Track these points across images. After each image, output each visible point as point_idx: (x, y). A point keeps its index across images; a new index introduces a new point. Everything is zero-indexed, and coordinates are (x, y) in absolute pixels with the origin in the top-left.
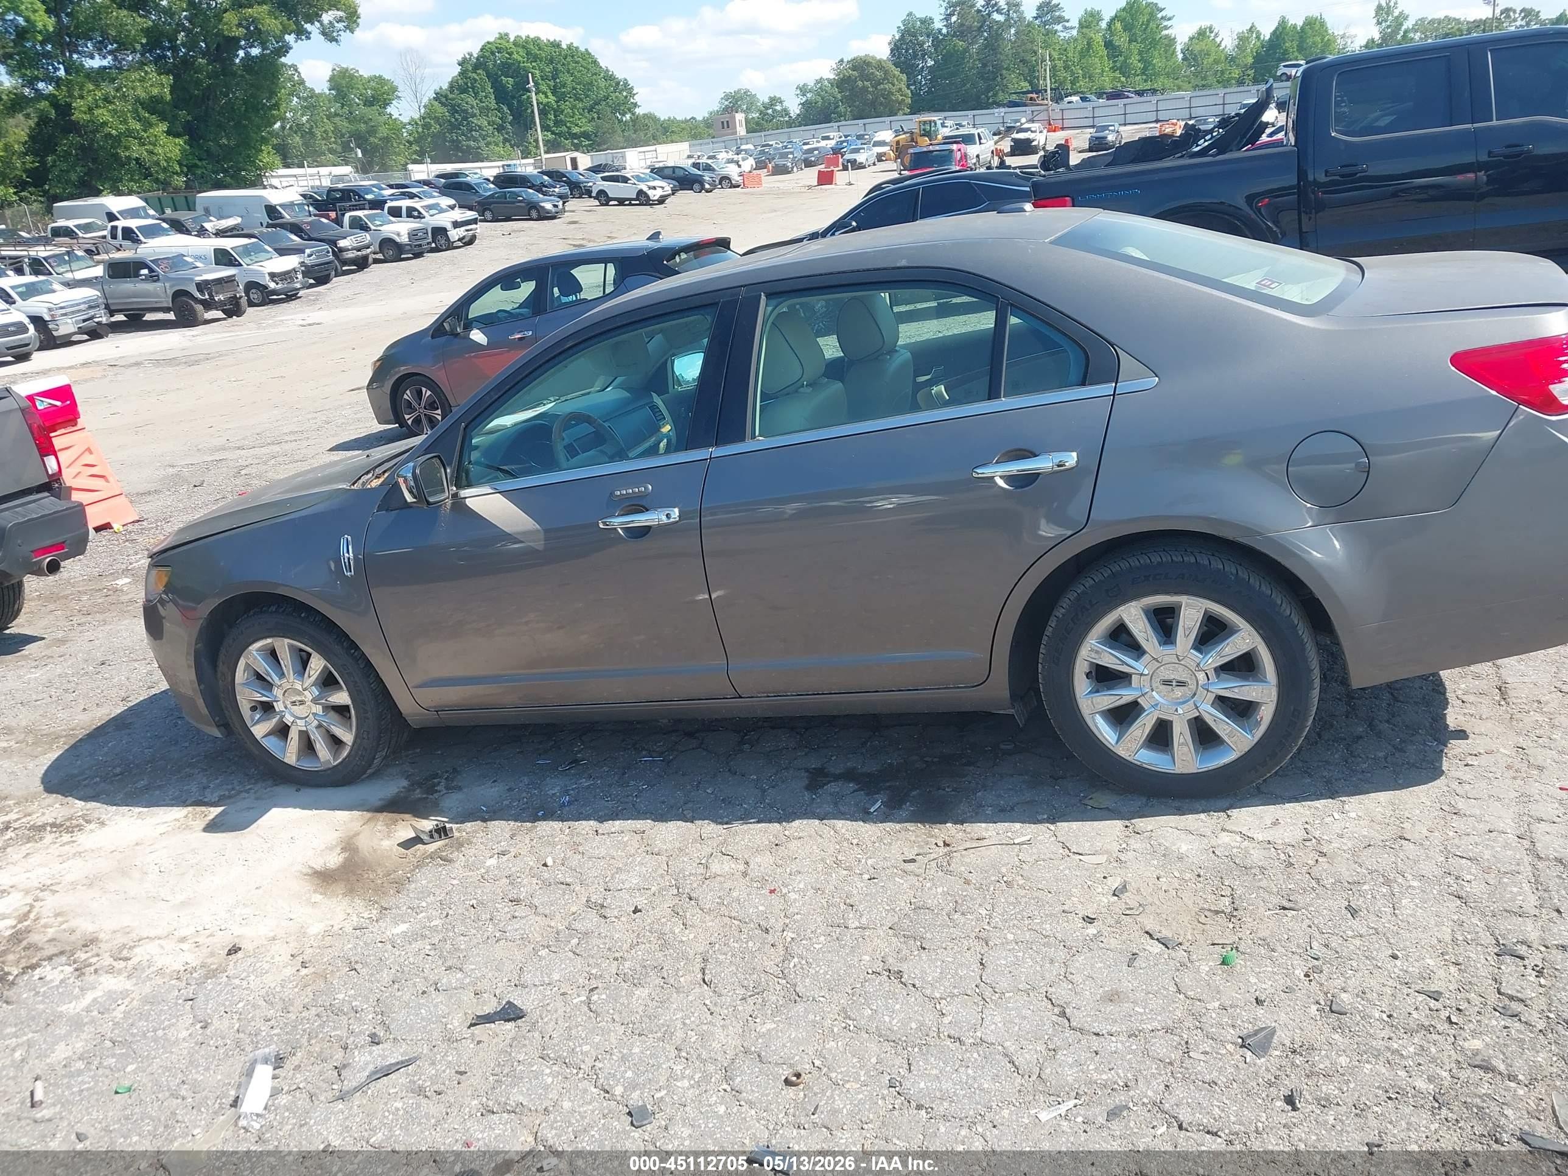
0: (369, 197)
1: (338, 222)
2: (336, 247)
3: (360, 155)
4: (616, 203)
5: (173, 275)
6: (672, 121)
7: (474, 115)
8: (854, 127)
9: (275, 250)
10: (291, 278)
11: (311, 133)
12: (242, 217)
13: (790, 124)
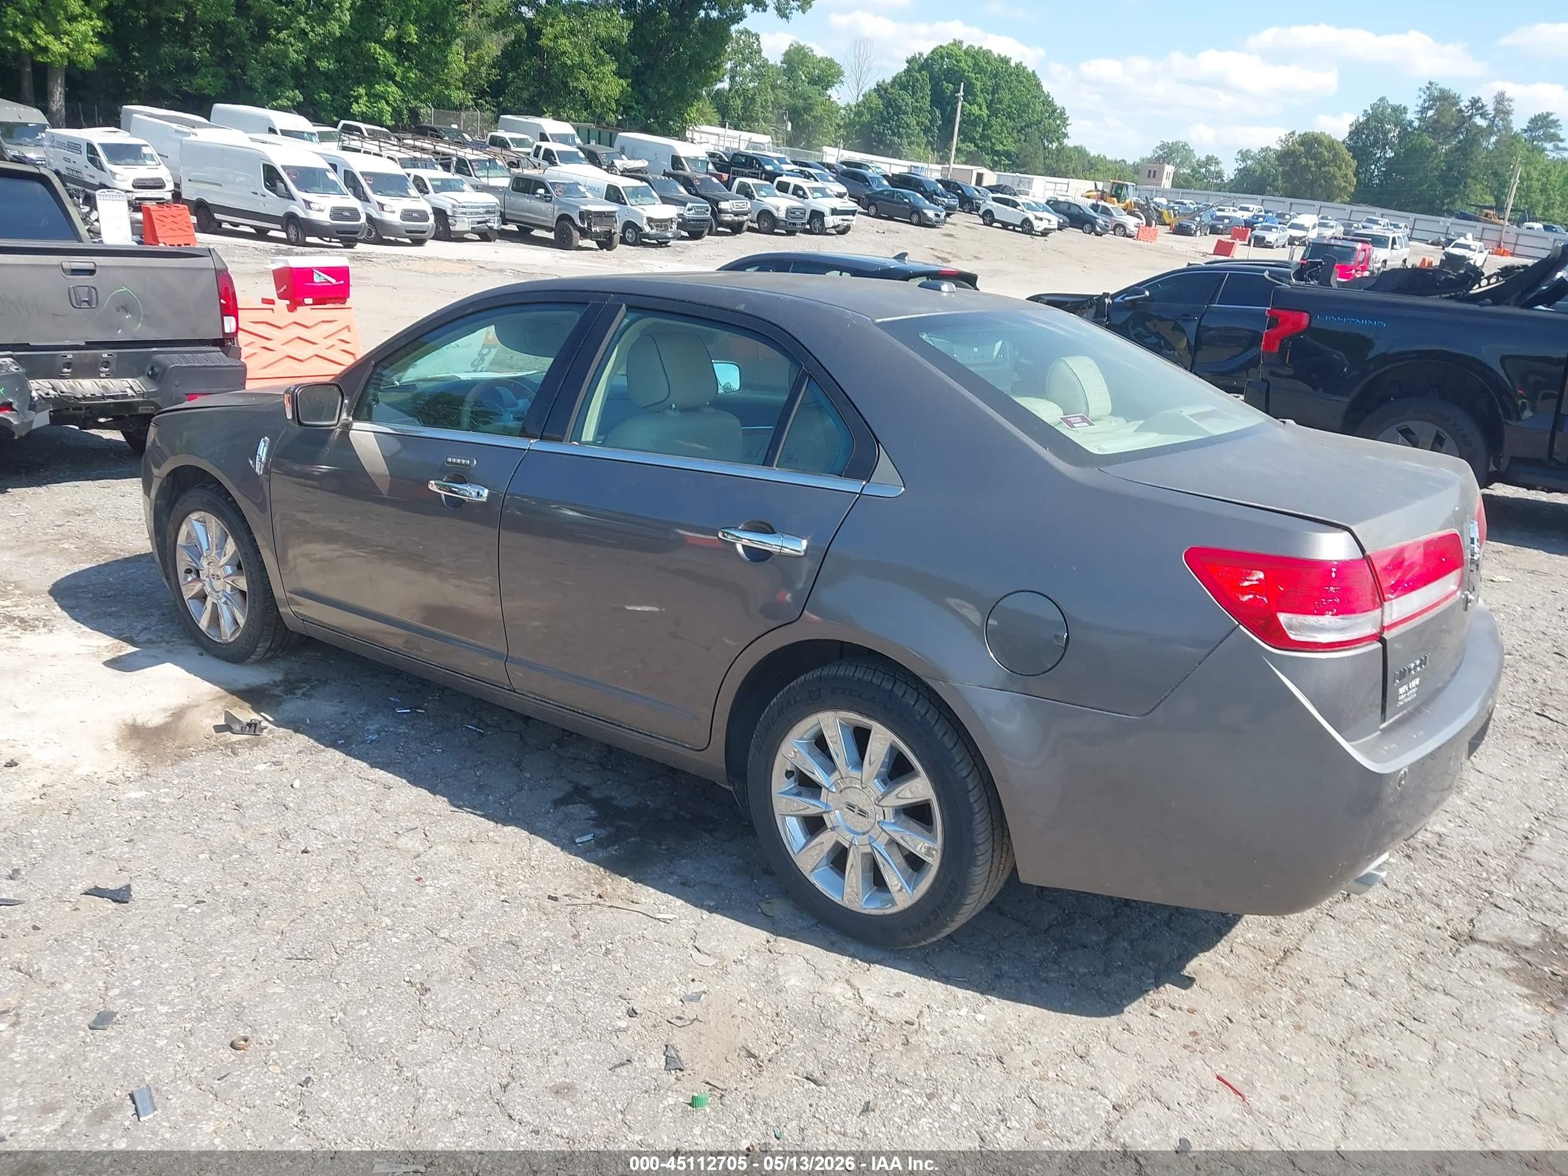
0: (769, 168)
1: (728, 185)
2: (717, 207)
3: (789, 129)
4: (1000, 225)
5: (564, 200)
6: (1101, 159)
7: (905, 113)
8: (1278, 204)
9: (661, 197)
10: (666, 226)
11: (753, 99)
12: (649, 162)
13: (1220, 188)
